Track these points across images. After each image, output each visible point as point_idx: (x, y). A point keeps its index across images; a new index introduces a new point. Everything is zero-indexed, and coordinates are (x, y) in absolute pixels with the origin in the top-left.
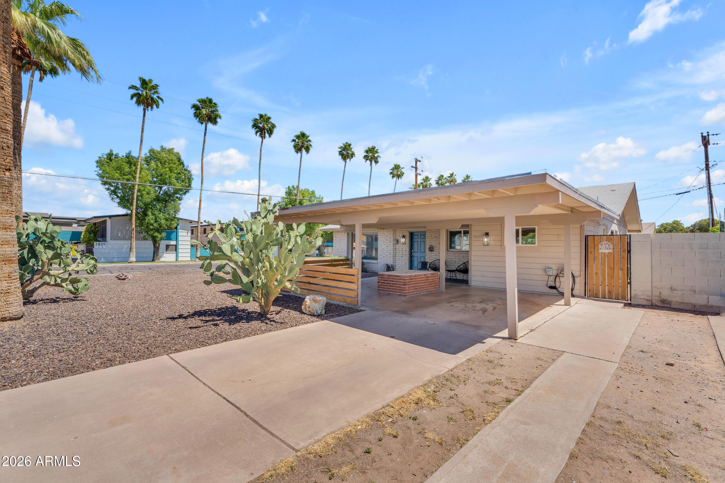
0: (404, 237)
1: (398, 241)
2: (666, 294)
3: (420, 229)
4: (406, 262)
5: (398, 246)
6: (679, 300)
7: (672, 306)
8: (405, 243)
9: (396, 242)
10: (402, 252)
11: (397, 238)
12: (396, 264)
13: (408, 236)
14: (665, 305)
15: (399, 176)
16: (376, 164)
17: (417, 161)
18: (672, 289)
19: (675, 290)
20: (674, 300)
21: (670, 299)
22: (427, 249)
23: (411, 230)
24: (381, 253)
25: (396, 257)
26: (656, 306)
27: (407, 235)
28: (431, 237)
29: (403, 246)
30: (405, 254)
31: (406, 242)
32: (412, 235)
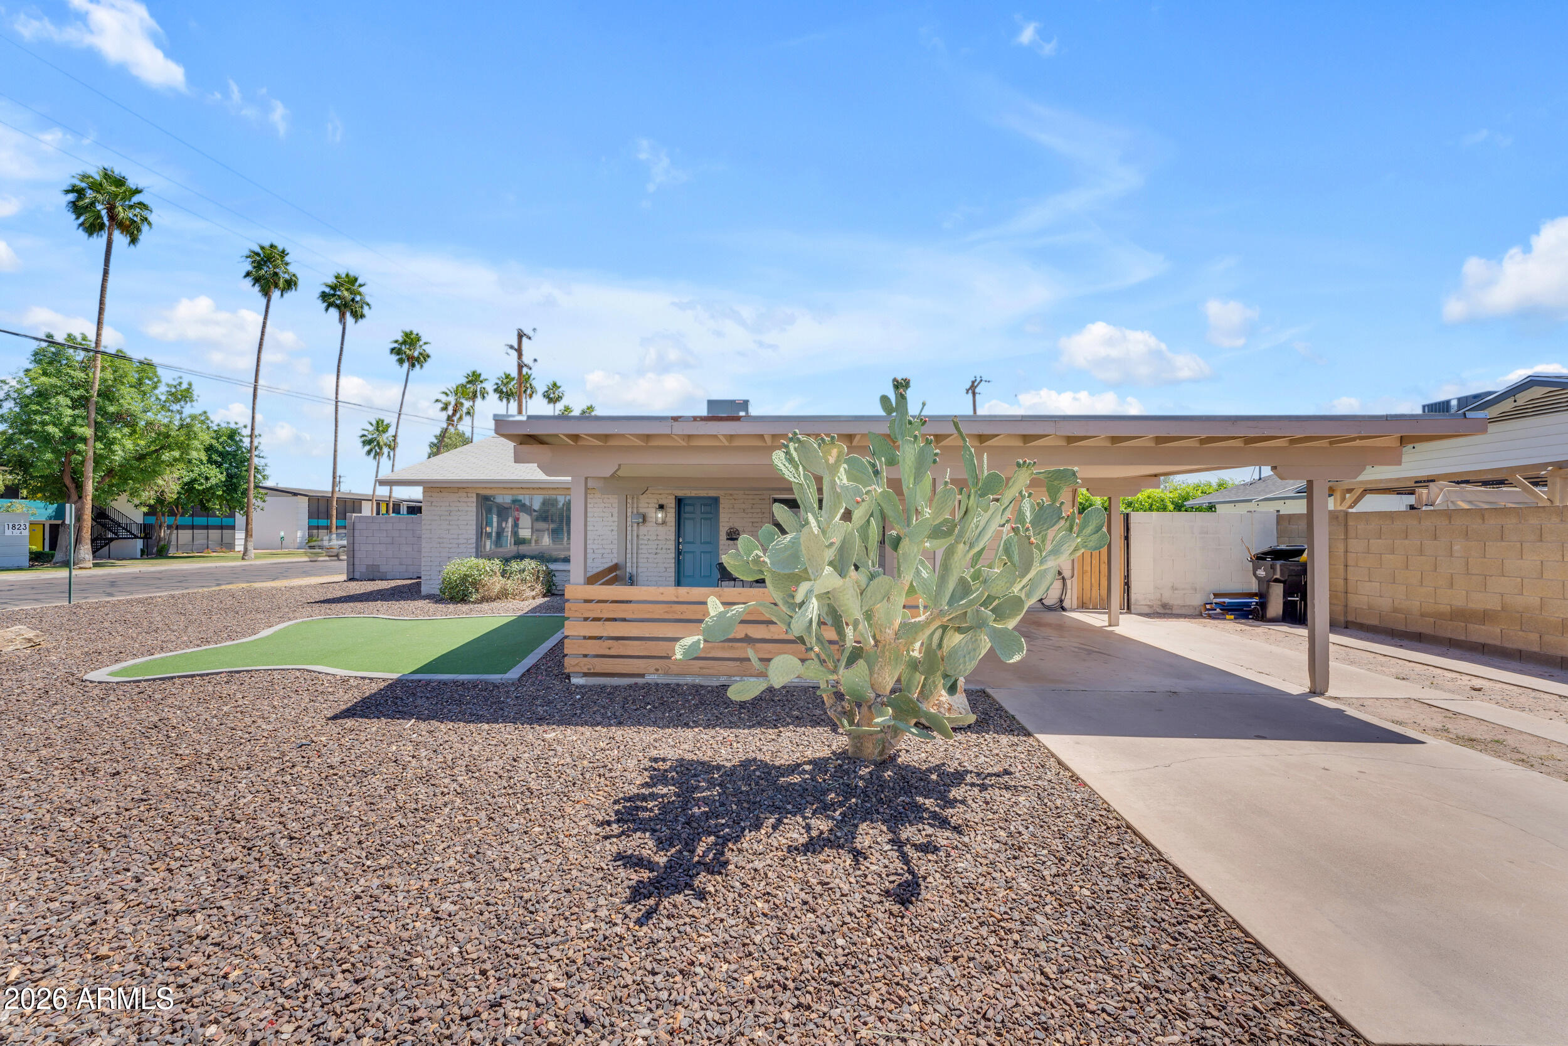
0: (661, 507)
1: (644, 519)
2: (1168, 596)
3: (706, 492)
4: (668, 565)
5: (643, 530)
6: (1180, 602)
7: (1174, 612)
8: (664, 523)
9: (641, 520)
10: (657, 542)
11: (642, 510)
12: (640, 570)
13: (673, 505)
14: (1167, 611)
15: (415, 361)
16: (356, 322)
17: (521, 336)
18: (1174, 588)
19: (1176, 589)
20: (1176, 603)
21: (1171, 602)
22: (723, 536)
23: (680, 494)
24: (594, 547)
25: (640, 556)
26: (1158, 613)
27: (671, 504)
28: (732, 510)
29: (660, 528)
30: (664, 547)
31: (668, 519)
32: (680, 501)
